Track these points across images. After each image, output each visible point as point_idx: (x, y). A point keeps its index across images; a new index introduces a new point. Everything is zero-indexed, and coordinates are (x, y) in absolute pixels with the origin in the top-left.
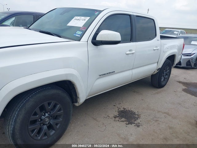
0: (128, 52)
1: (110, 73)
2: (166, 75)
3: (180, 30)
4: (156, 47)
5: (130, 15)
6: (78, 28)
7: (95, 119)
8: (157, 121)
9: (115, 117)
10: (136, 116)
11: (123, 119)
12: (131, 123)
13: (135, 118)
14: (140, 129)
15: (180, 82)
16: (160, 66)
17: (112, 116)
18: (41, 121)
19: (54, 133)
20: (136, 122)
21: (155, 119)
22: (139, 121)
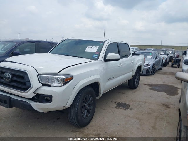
0: (119, 65)
1: (112, 78)
2: (137, 79)
3: (134, 47)
4: (131, 61)
5: (117, 43)
6: (94, 53)
7: (104, 109)
8: (140, 106)
9: (116, 107)
10: (128, 105)
11: (121, 107)
12: (127, 109)
13: (128, 106)
14: (133, 111)
15: (146, 84)
16: (134, 73)
17: (113, 106)
18: (85, 107)
19: (90, 115)
20: (129, 108)
21: (140, 105)
22: (130, 107)
